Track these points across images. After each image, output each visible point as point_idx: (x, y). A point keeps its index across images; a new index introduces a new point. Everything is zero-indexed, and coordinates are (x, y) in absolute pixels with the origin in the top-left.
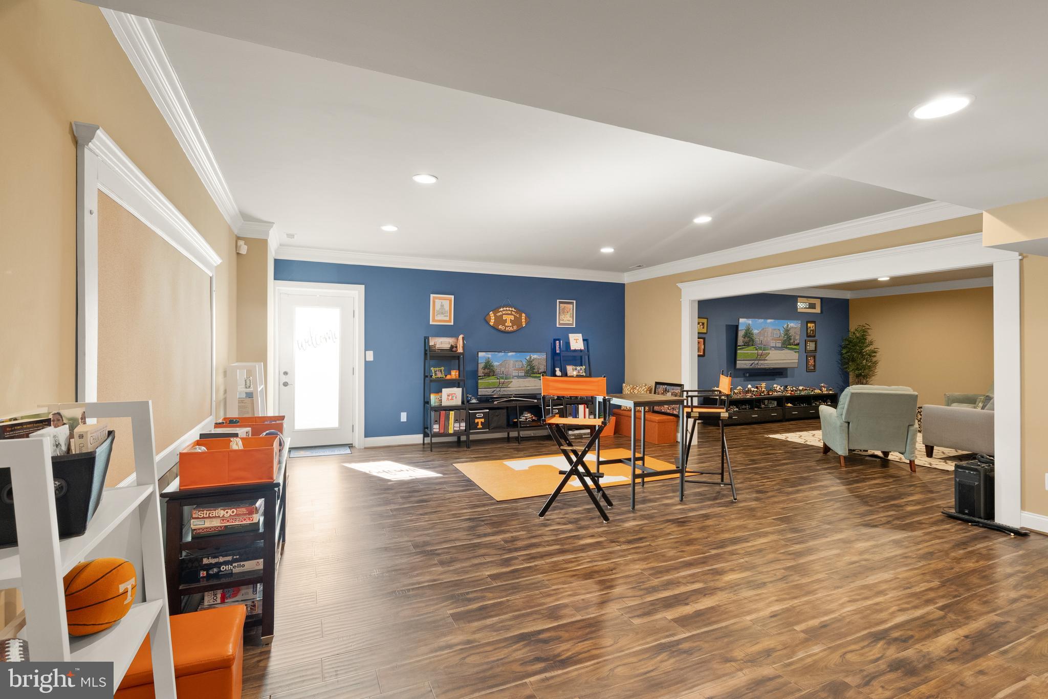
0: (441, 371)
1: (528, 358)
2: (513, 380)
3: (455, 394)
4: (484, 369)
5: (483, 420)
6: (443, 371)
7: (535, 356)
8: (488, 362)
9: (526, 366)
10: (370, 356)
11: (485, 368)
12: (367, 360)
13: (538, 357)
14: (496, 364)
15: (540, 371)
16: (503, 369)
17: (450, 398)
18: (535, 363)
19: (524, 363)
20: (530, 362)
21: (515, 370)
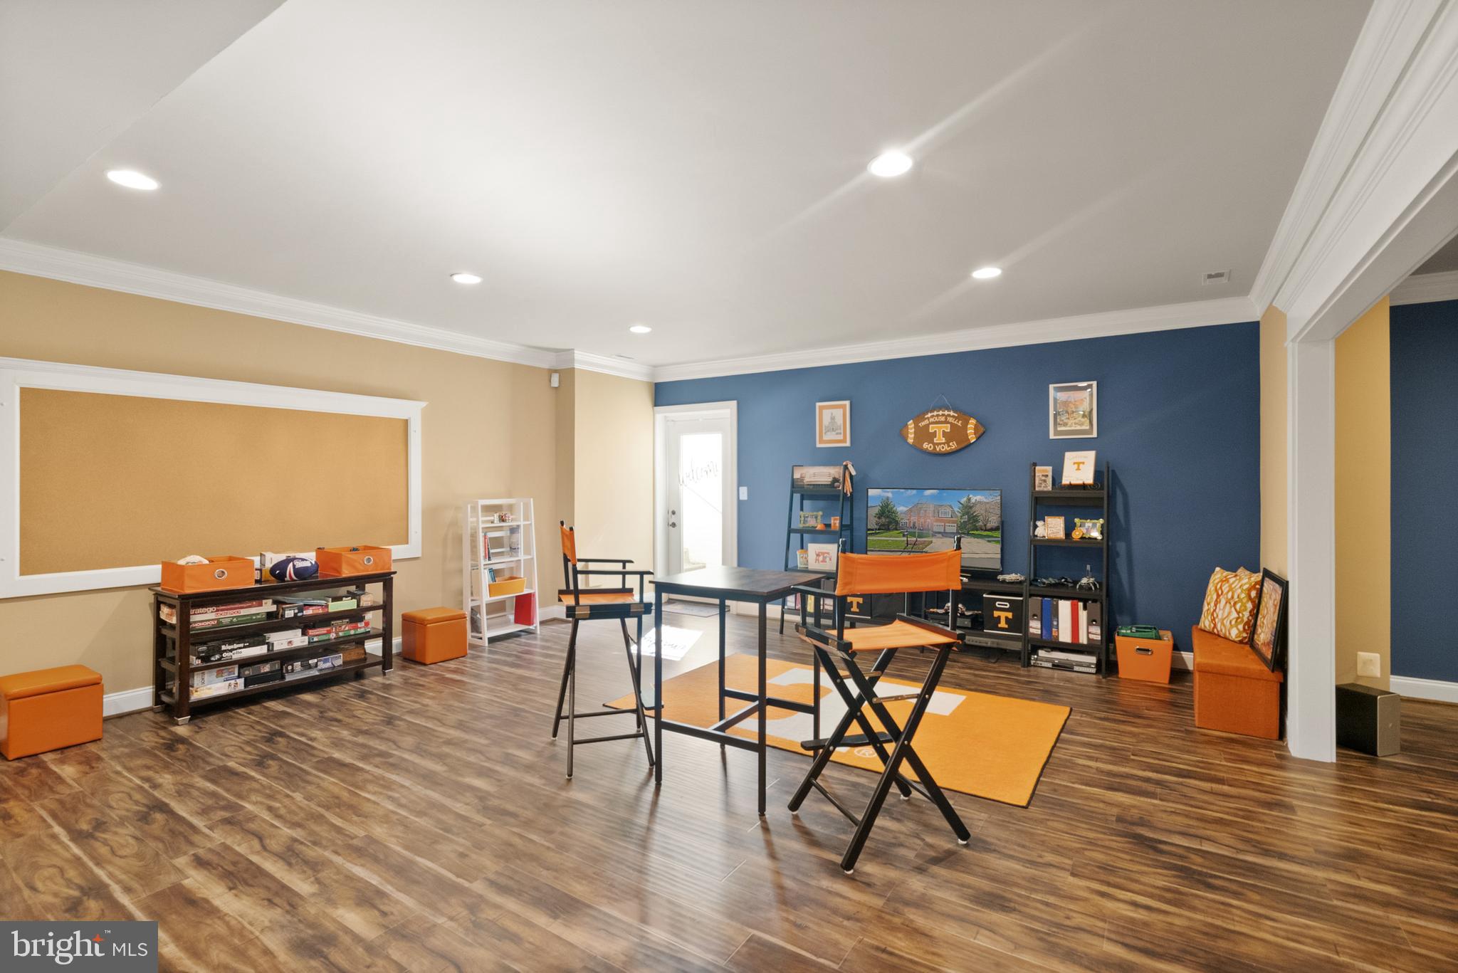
0: (816, 517)
1: (964, 500)
2: (934, 540)
3: (828, 553)
4: (879, 518)
5: (861, 600)
6: (819, 518)
7: (976, 498)
8: (887, 506)
9: (959, 515)
10: (744, 495)
11: (880, 515)
12: (741, 498)
13: (985, 500)
14: (901, 509)
15: (989, 526)
16: (914, 519)
17: (821, 558)
18: (978, 511)
19: (956, 509)
20: (967, 509)
21: (937, 521)
